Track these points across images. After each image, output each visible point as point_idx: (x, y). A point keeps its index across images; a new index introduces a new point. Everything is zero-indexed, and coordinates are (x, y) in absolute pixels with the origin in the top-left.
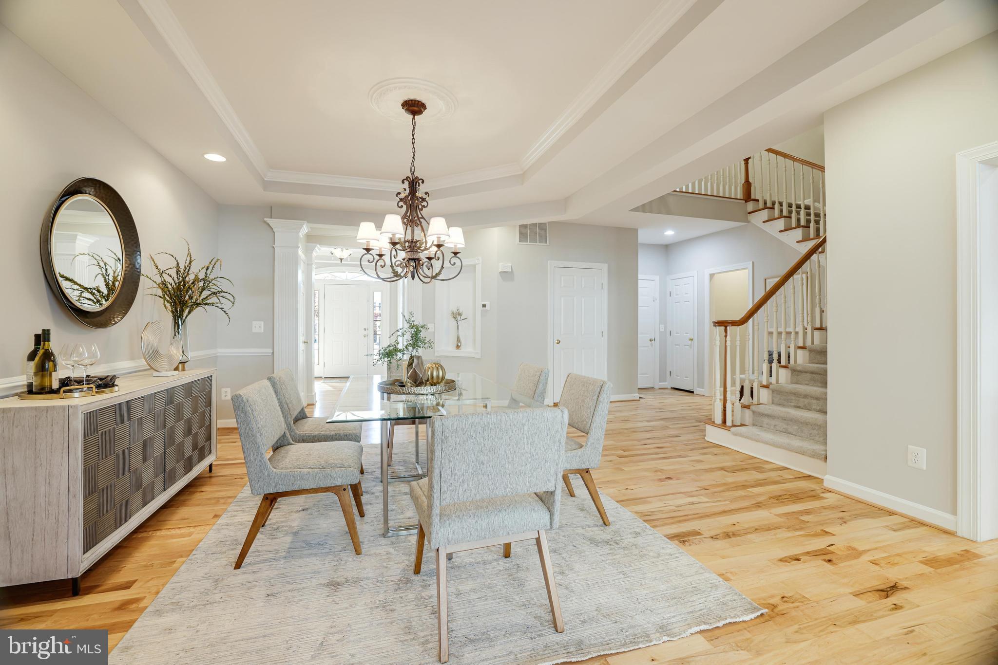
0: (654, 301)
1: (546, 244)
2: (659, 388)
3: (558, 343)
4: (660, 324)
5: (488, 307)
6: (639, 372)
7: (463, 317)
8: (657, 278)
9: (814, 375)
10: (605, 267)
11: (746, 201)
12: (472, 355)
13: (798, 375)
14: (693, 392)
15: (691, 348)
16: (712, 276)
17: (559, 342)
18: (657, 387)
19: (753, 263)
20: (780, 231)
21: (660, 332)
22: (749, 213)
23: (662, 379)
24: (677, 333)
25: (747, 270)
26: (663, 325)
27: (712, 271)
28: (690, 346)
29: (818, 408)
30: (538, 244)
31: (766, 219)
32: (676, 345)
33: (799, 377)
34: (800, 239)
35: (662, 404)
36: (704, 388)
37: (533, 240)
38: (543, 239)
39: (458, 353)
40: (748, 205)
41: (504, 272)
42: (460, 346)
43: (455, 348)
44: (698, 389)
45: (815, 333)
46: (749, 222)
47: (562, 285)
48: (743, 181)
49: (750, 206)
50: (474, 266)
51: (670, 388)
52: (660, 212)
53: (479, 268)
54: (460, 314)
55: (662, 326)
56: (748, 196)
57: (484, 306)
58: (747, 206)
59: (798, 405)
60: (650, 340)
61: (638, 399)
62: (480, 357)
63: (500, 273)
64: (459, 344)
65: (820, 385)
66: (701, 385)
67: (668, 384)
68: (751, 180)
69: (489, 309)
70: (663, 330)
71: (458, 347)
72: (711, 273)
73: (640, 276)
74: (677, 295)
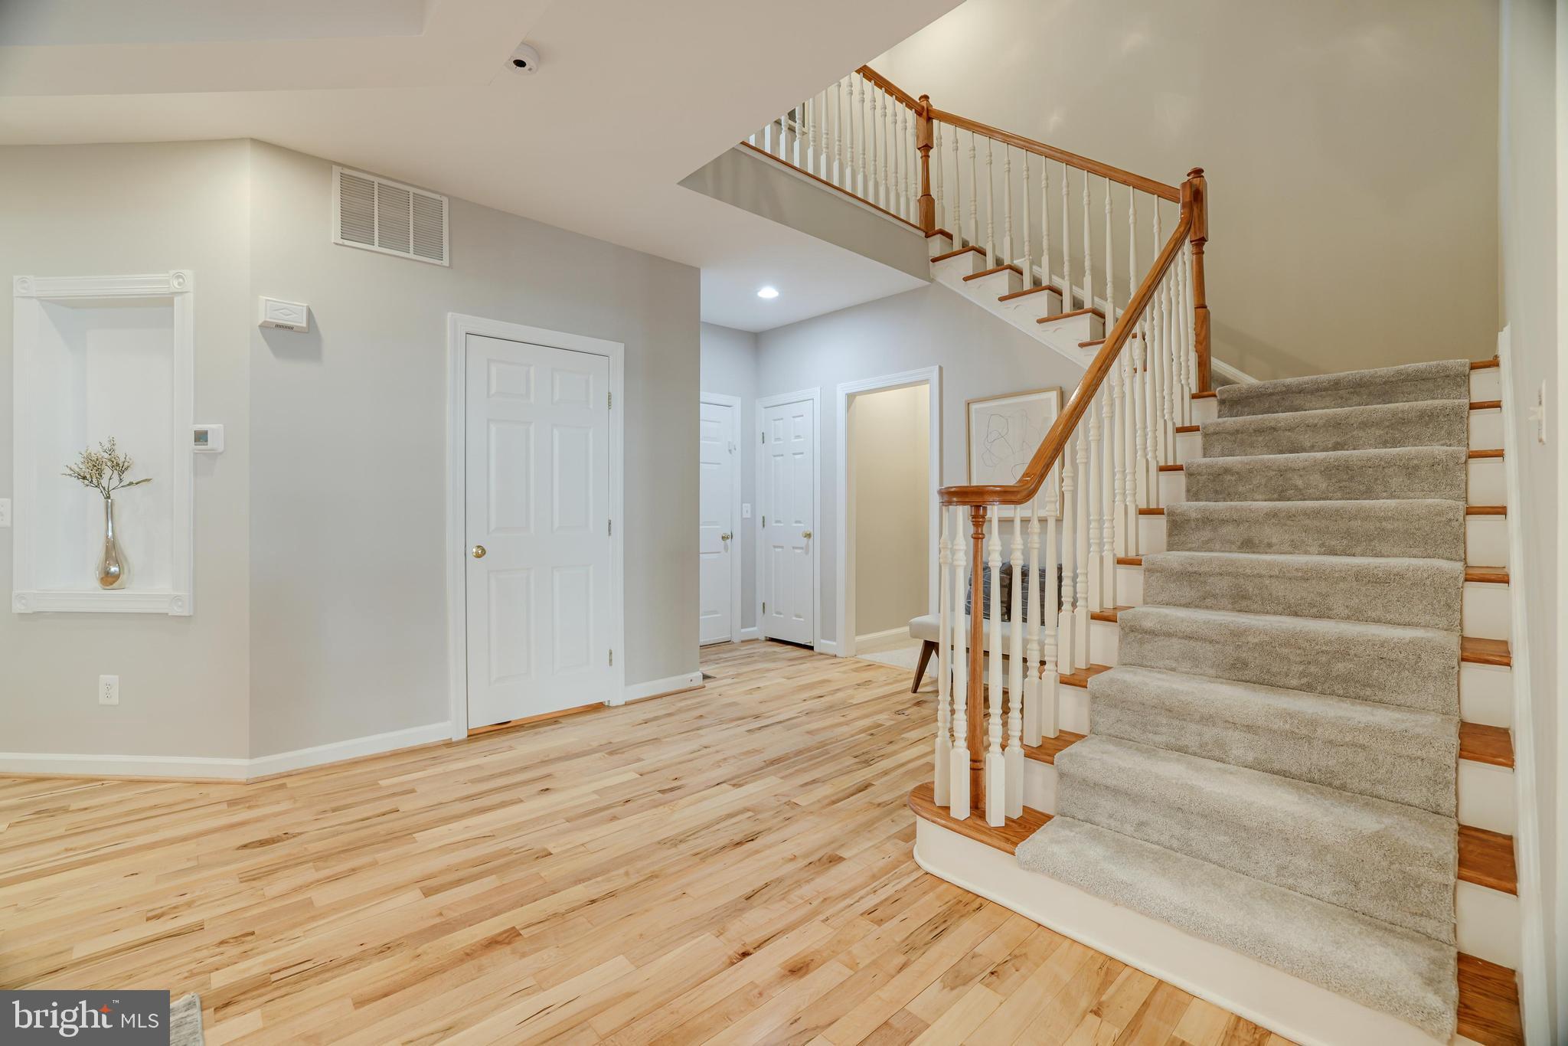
0: (730, 451)
1: (438, 262)
2: (742, 642)
3: (478, 556)
4: (742, 503)
5: (215, 442)
6: (702, 610)
7: (128, 477)
8: (737, 402)
9: (1192, 643)
10: (616, 351)
11: (927, 236)
12: (162, 608)
13: (1141, 642)
14: (811, 648)
15: (807, 553)
16: (851, 398)
17: (482, 553)
18: (736, 639)
19: (941, 368)
20: (1002, 299)
21: (743, 519)
22: (934, 260)
23: (748, 620)
24: (777, 522)
25: (927, 386)
26: (749, 505)
27: (854, 386)
28: (806, 549)
29: (1250, 757)
30: (411, 255)
31: (970, 273)
32: (775, 547)
33: (1148, 647)
34: (1045, 315)
35: (757, 696)
36: (835, 641)
37: (394, 238)
38: (428, 244)
39: (113, 600)
40: (930, 245)
41: (278, 326)
42: (116, 577)
43: (97, 584)
44: (823, 641)
45: (1140, 521)
46: (932, 280)
47: (493, 391)
48: (920, 194)
49: (936, 246)
50: (166, 302)
51: (764, 639)
52: (756, 210)
53: (184, 310)
54: (120, 468)
55: (747, 506)
56: (929, 227)
57: (201, 437)
58: (928, 245)
59: (1180, 743)
60: (723, 538)
61: (700, 682)
62: (186, 614)
63: (264, 327)
64: (114, 569)
65: (1212, 672)
66: (829, 633)
67: (757, 631)
68: (934, 193)
69: (221, 449)
70: (748, 515)
71: (109, 579)
72: (850, 392)
73: (704, 396)
74: (778, 439)
